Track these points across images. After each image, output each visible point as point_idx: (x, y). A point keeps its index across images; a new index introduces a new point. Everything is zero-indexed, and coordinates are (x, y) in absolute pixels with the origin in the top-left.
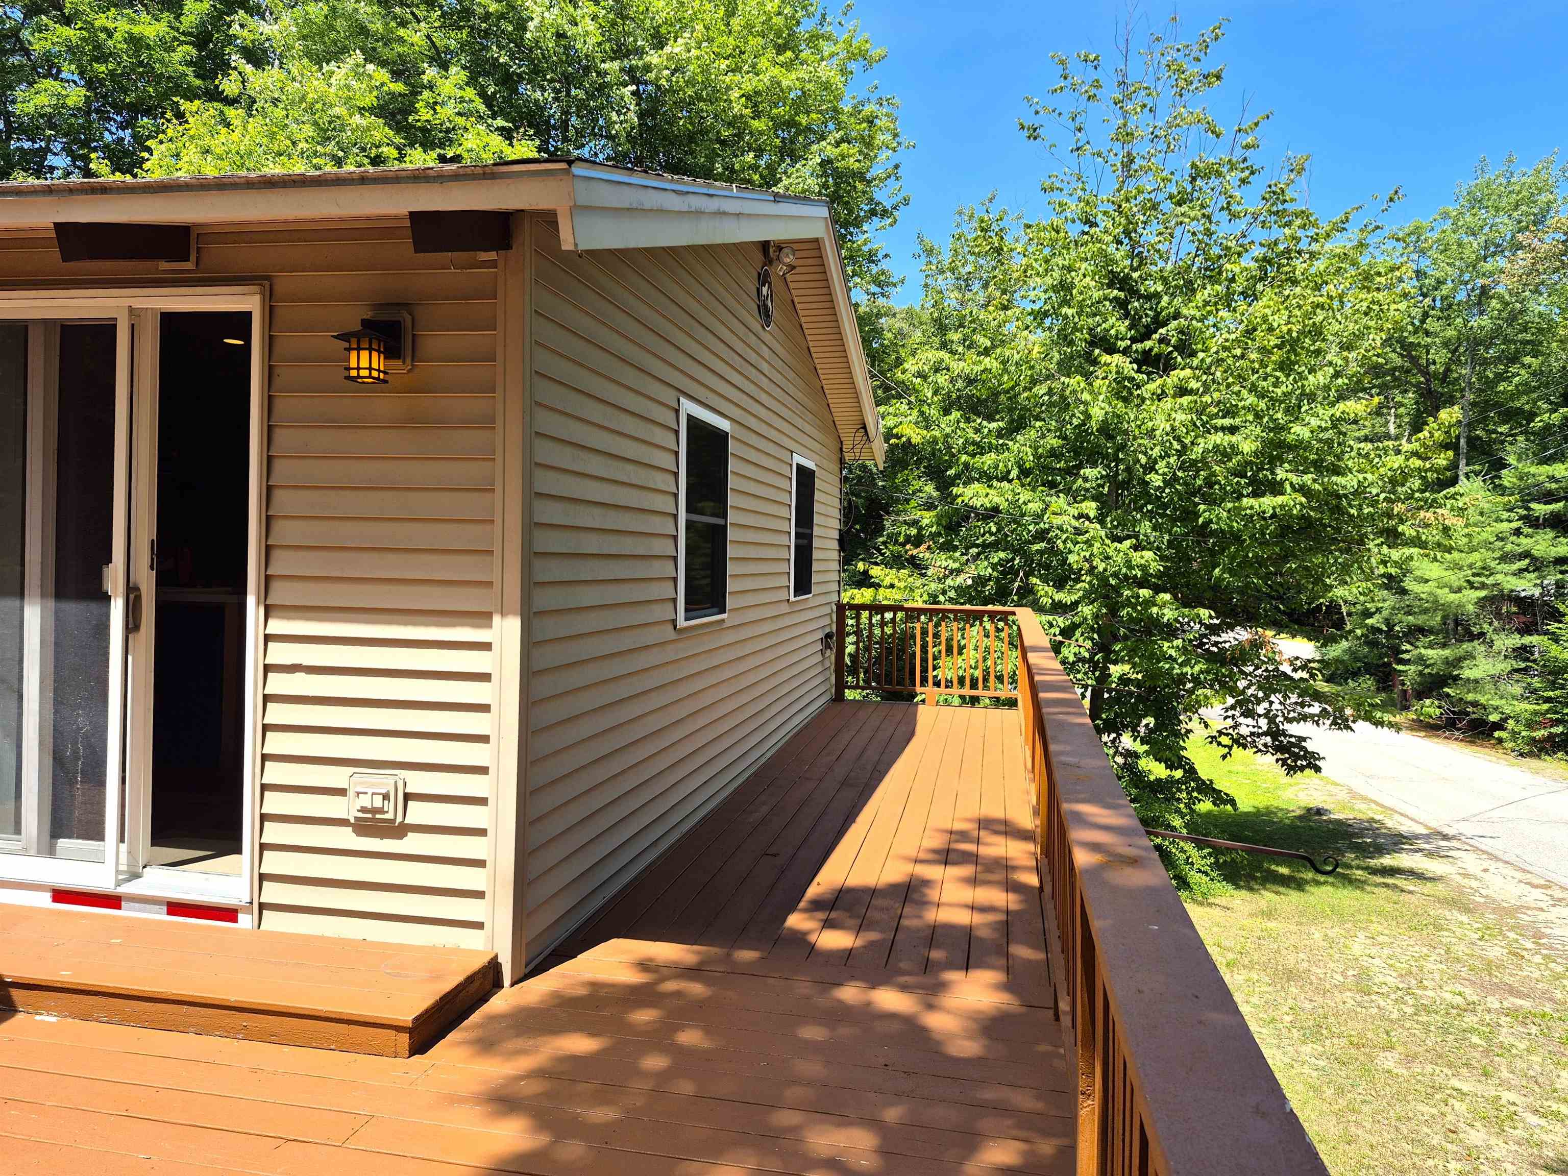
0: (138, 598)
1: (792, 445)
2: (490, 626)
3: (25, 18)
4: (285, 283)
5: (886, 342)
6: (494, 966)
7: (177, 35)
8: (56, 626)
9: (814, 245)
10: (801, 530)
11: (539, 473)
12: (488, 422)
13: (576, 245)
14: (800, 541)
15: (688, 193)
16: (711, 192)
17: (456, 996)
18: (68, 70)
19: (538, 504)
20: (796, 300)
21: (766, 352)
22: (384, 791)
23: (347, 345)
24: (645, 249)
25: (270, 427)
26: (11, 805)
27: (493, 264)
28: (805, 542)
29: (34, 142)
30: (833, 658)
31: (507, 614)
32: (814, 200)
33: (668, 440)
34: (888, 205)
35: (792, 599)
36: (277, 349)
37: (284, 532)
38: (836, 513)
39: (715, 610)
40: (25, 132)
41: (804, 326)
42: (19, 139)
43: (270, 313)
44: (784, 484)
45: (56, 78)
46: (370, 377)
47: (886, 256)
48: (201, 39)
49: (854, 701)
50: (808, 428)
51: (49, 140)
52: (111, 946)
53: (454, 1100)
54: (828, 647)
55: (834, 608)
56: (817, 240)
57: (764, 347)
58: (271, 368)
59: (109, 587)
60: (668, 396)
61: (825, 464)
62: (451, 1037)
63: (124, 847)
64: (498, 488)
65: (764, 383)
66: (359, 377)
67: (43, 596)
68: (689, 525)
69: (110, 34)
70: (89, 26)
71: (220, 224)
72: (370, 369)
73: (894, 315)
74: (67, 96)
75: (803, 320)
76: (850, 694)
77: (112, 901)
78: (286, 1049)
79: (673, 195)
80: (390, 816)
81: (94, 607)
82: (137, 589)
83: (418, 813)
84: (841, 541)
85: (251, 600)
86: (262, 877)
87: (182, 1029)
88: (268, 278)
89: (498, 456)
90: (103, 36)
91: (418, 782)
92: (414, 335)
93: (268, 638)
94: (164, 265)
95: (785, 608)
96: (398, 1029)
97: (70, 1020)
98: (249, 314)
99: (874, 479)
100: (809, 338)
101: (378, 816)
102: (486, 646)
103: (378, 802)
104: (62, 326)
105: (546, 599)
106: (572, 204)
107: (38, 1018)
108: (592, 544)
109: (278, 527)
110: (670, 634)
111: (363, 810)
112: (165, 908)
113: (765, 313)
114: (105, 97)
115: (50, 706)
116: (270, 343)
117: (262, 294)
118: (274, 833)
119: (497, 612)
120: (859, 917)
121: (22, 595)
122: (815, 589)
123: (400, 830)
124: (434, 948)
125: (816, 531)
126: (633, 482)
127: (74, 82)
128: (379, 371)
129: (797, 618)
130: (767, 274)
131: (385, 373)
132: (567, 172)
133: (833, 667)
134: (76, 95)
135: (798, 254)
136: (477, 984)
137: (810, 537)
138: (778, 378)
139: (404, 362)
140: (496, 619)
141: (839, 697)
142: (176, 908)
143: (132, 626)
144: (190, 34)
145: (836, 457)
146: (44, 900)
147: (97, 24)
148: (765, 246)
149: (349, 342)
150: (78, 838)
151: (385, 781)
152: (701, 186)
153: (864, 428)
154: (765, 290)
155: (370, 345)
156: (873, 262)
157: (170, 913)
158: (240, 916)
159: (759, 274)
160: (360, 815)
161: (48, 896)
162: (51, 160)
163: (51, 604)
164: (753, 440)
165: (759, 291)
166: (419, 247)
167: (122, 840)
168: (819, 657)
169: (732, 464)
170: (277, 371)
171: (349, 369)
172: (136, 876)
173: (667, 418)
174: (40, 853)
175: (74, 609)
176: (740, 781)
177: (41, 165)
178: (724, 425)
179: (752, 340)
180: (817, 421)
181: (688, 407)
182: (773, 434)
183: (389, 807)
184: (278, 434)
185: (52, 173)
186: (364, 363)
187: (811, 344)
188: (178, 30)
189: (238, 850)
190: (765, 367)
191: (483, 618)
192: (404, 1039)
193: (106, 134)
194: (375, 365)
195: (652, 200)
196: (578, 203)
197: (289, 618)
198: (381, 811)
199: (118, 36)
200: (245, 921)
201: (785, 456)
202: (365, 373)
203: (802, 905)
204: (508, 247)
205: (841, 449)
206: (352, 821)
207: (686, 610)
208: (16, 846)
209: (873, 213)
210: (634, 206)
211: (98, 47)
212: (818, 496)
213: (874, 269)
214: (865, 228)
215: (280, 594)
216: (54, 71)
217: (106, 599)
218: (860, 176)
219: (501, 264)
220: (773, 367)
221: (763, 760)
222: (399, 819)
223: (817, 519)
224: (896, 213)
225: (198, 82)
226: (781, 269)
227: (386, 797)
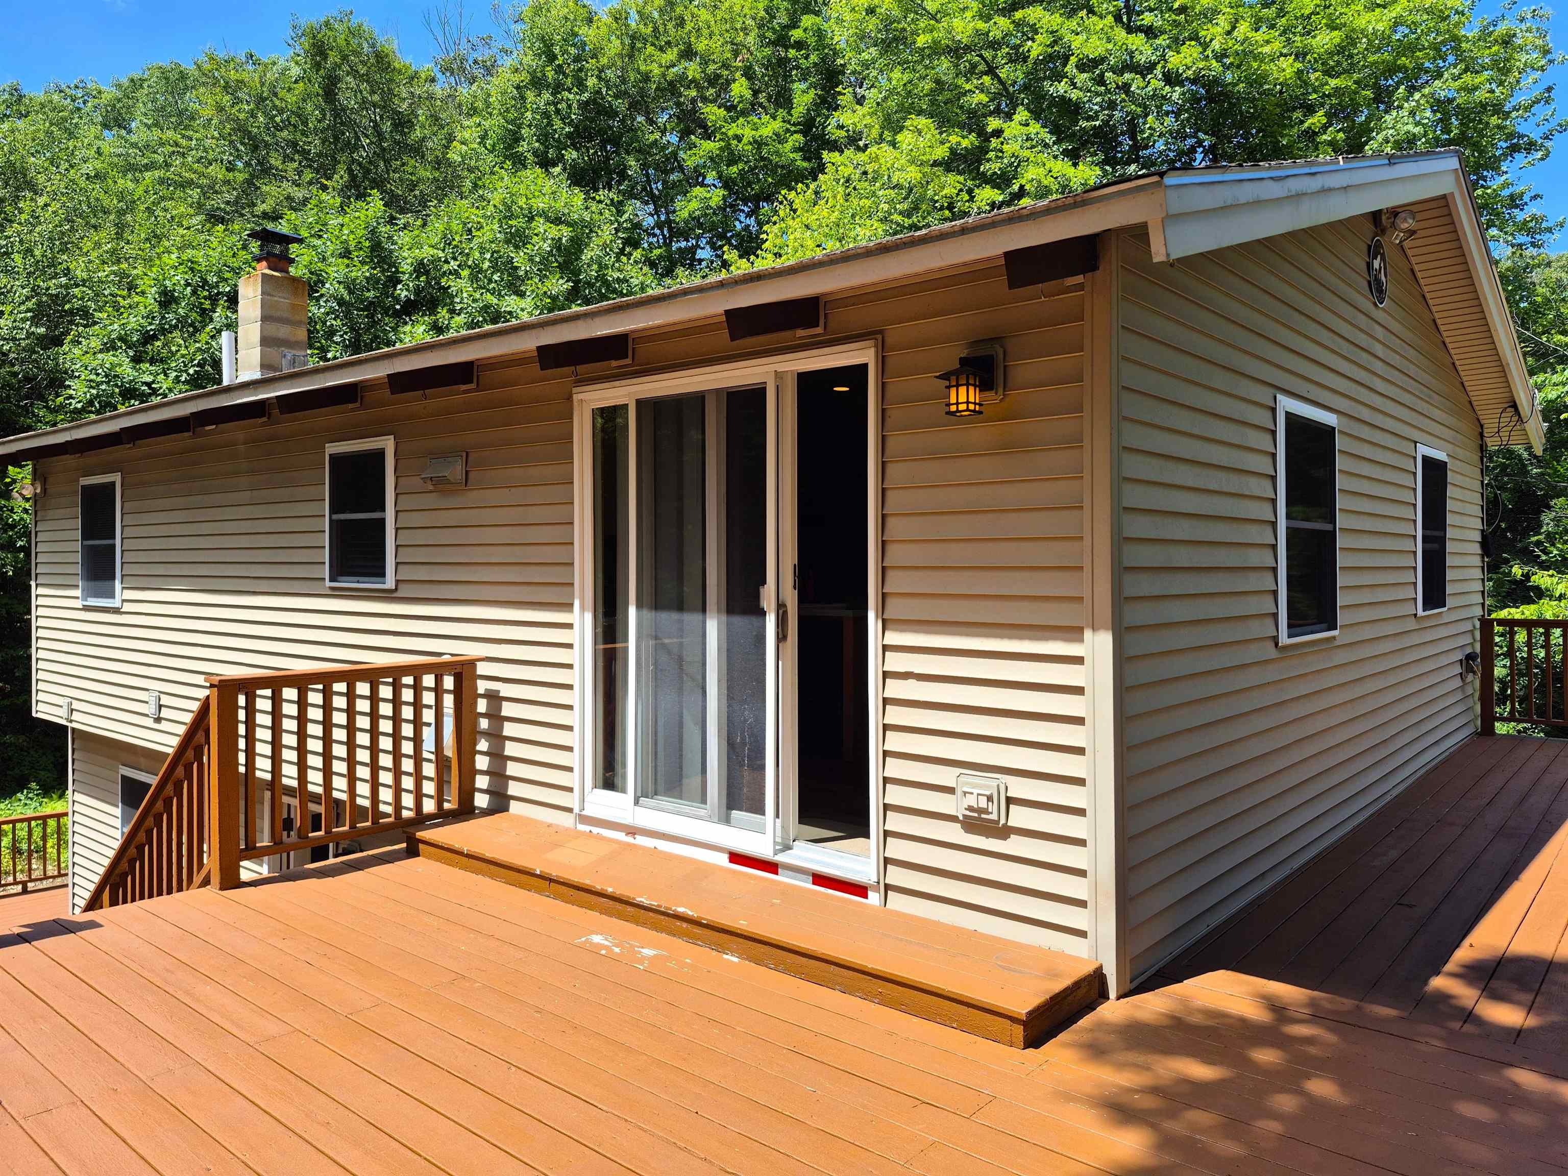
0: (785, 613)
1: (1416, 435)
2: (1081, 640)
3: (680, 141)
4: (894, 334)
5: (1539, 299)
6: (1098, 977)
7: (788, 126)
8: (728, 637)
9: (1442, 203)
10: (1429, 533)
11: (1127, 488)
12: (1075, 442)
13: (1168, 255)
14: (1429, 546)
15: (1288, 176)
16: (1314, 170)
17: (1065, 998)
18: (711, 177)
19: (1126, 518)
20: (1416, 268)
21: (1379, 332)
22: (988, 793)
23: (947, 383)
24: (1240, 245)
25: (883, 463)
26: (699, 779)
27: (1080, 287)
28: (1435, 546)
29: (688, 241)
30: (1477, 683)
31: (1098, 629)
32: (1440, 152)
33: (1264, 442)
34: (1535, 135)
35: (1420, 612)
36: (888, 395)
37: (895, 554)
38: (1477, 511)
39: (1324, 626)
40: (681, 235)
41: (1428, 296)
42: (678, 241)
43: (882, 362)
44: (1407, 480)
45: (702, 185)
46: (968, 410)
47: (1535, 197)
48: (808, 126)
49: (1507, 736)
50: (1437, 414)
51: (698, 238)
52: (773, 905)
53: (1067, 1097)
54: (1469, 669)
55: (1478, 624)
56: (1444, 197)
57: (1377, 327)
58: (883, 410)
59: (765, 604)
60: (1262, 394)
61: (1460, 453)
62: (1063, 1037)
63: (779, 821)
64: (1087, 504)
65: (1378, 366)
66: (958, 411)
67: (719, 611)
68: (1291, 533)
69: (739, 138)
70: (725, 138)
71: (841, 291)
72: (968, 402)
73: (1549, 264)
74: (711, 198)
75: (1426, 289)
76: (1501, 728)
77: (771, 867)
78: (915, 1019)
79: (1271, 183)
80: (994, 817)
81: (754, 620)
82: (785, 606)
83: (1019, 817)
84: (1485, 544)
85: (871, 615)
86: (887, 861)
87: (830, 985)
88: (881, 332)
89: (1086, 475)
90: (735, 142)
91: (1020, 788)
92: (1005, 367)
93: (885, 648)
94: (800, 333)
95: (1411, 624)
96: (1013, 1019)
97: (747, 962)
98: (865, 366)
99: (1525, 466)
100: (1434, 309)
101: (983, 816)
102: (1079, 660)
103: (983, 803)
104: (728, 393)
105: (1138, 614)
106: (1164, 215)
107: (725, 956)
108: (1183, 557)
109: (891, 549)
110: (1272, 653)
111: (970, 808)
112: (811, 878)
113: (1377, 289)
114: (737, 193)
115: (725, 701)
116: (883, 388)
117: (876, 346)
118: (896, 822)
119: (1088, 626)
120: (1531, 990)
121: (704, 610)
122: (1450, 602)
123: (1004, 832)
124: (1039, 949)
125: (1450, 533)
126: (1225, 490)
127: (714, 185)
128: (975, 403)
129: (1429, 636)
130: (1379, 245)
131: (980, 405)
132: (1159, 184)
133: (1477, 695)
134: (717, 196)
135: (1419, 217)
136: (1083, 990)
137: (1442, 541)
138: (1395, 360)
139: (996, 393)
140: (1088, 634)
141: (1487, 729)
142: (820, 879)
143: (781, 637)
144: (799, 124)
145: (1474, 444)
146: (723, 860)
147: (730, 133)
148: (1376, 216)
149: (949, 380)
150: (747, 811)
151: (989, 783)
152: (1303, 166)
153: (1514, 406)
154: (1376, 264)
155: (968, 381)
156: (1517, 206)
157: (814, 883)
158: (870, 893)
159: (1369, 247)
160: (968, 813)
161: (726, 857)
162: (700, 254)
163: (724, 618)
164: (1366, 433)
165: (1369, 266)
166: (1013, 283)
167: (778, 816)
168: (1458, 682)
169: (1340, 463)
170: (888, 413)
171: (949, 405)
172: (787, 848)
173: (1262, 417)
174: (720, 821)
175: (740, 621)
176: (1361, 818)
177: (693, 259)
178: (1329, 419)
179: (1362, 320)
180: (1448, 403)
181: (1287, 404)
182: (1389, 424)
183: (993, 808)
184: (890, 468)
185: (700, 264)
186: (962, 398)
187: (1437, 315)
188: (789, 122)
189: (867, 835)
190: (1379, 350)
191: (1074, 633)
192: (1019, 1031)
193: (737, 223)
194: (972, 399)
195: (1247, 193)
196: (1171, 212)
197: (902, 631)
198: (986, 811)
199: (745, 140)
200: (874, 898)
201: (1408, 448)
202: (962, 407)
203: (1449, 967)
204: (1094, 268)
205: (1482, 435)
206: (961, 818)
207: (1290, 626)
208: (702, 812)
209: (1514, 149)
210: (1229, 203)
211: (732, 153)
212: (1450, 491)
213: (1520, 216)
214: (1504, 168)
215: (895, 609)
216: (700, 179)
217: (763, 614)
218: (1498, 109)
219: (1088, 288)
220: (1388, 347)
221: (1388, 798)
222: (1002, 821)
223: (1450, 519)
224: (1548, 144)
225: (805, 164)
226: (1397, 237)
227: (990, 799)
